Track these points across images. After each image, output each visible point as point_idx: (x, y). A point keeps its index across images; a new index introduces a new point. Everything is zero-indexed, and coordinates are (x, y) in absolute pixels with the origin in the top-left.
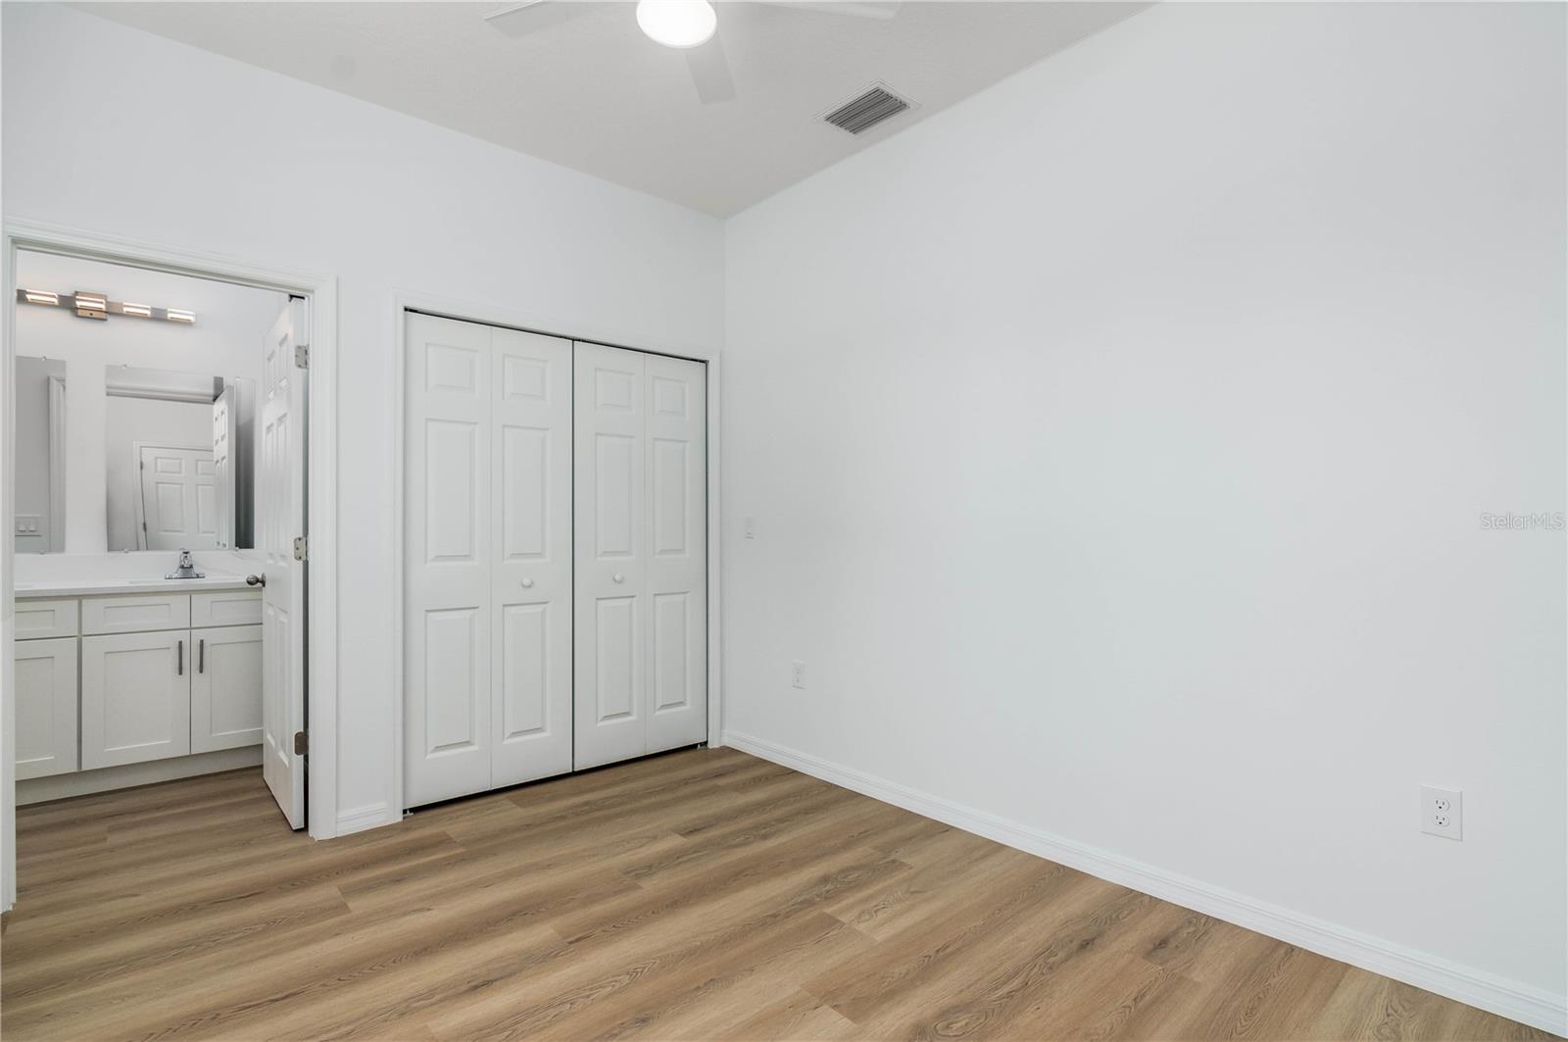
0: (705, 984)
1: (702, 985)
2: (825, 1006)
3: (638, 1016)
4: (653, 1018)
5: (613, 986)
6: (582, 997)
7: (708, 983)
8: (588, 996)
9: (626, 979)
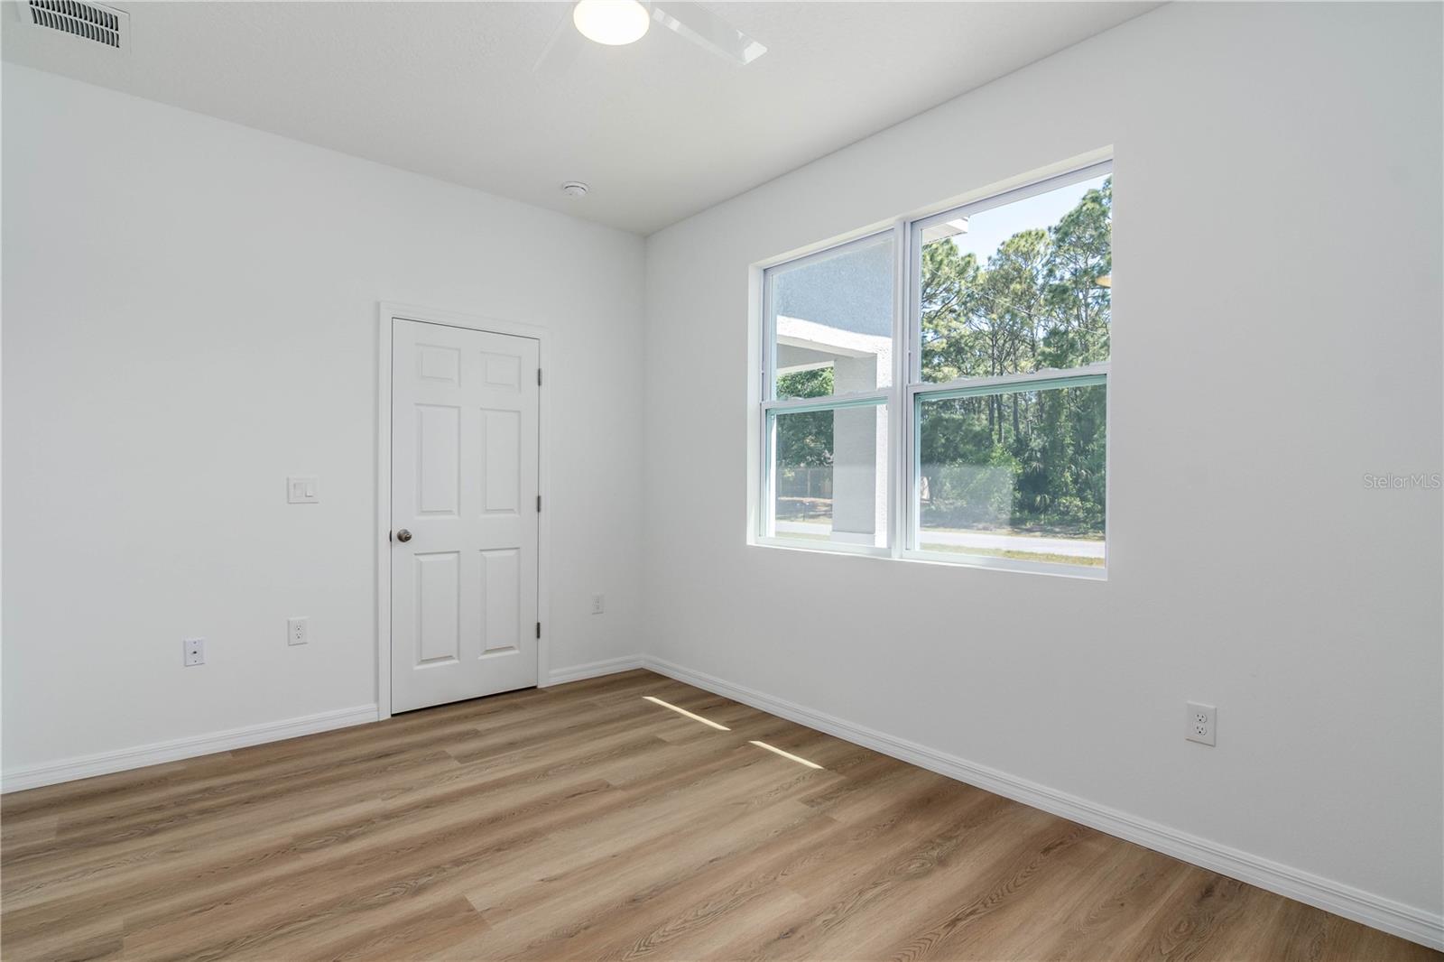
0: (579, 932)
1: (582, 931)
2: (479, 910)
3: (639, 904)
4: (626, 903)
5: (664, 931)
6: (691, 921)
7: (576, 934)
8: (686, 921)
9: (655, 938)
